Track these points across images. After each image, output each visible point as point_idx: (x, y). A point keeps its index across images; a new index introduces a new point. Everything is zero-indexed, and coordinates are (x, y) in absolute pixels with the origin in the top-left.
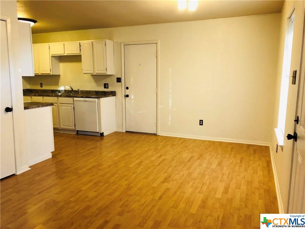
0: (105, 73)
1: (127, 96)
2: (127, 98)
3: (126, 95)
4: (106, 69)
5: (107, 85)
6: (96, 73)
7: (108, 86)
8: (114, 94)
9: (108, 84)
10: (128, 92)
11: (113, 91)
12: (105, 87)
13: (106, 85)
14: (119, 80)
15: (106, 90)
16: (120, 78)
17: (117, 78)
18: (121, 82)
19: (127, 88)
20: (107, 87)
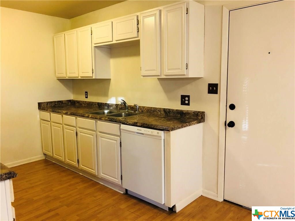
0: (184, 75)
1: (232, 124)
2: (230, 129)
3: (227, 123)
4: (187, 66)
5: (187, 99)
6: (166, 75)
7: (189, 100)
8: (202, 118)
9: (188, 97)
10: (232, 116)
11: (199, 112)
12: (183, 103)
13: (185, 100)
14: (213, 89)
15: (184, 108)
16: (217, 84)
17: (210, 85)
18: (217, 93)
19: (232, 107)
20: (187, 102)
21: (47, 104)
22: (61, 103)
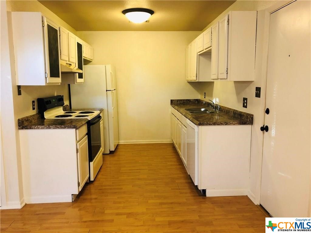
2: (265, 133)
4: (227, 71)
7: (246, 103)
8: (250, 120)
9: (247, 100)
14: (257, 92)
16: (260, 88)
18: (260, 97)
21: (177, 102)
22: (189, 101)
